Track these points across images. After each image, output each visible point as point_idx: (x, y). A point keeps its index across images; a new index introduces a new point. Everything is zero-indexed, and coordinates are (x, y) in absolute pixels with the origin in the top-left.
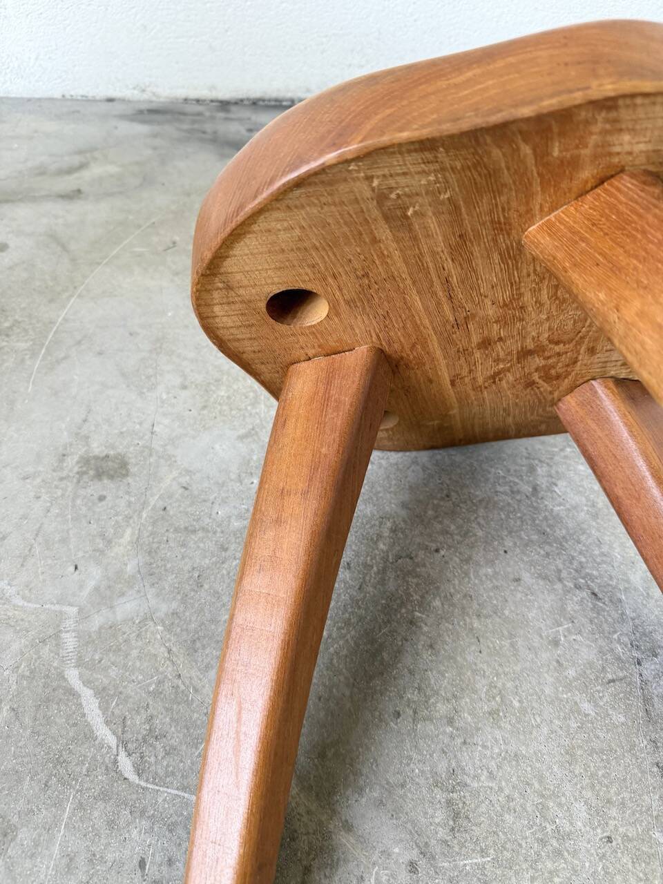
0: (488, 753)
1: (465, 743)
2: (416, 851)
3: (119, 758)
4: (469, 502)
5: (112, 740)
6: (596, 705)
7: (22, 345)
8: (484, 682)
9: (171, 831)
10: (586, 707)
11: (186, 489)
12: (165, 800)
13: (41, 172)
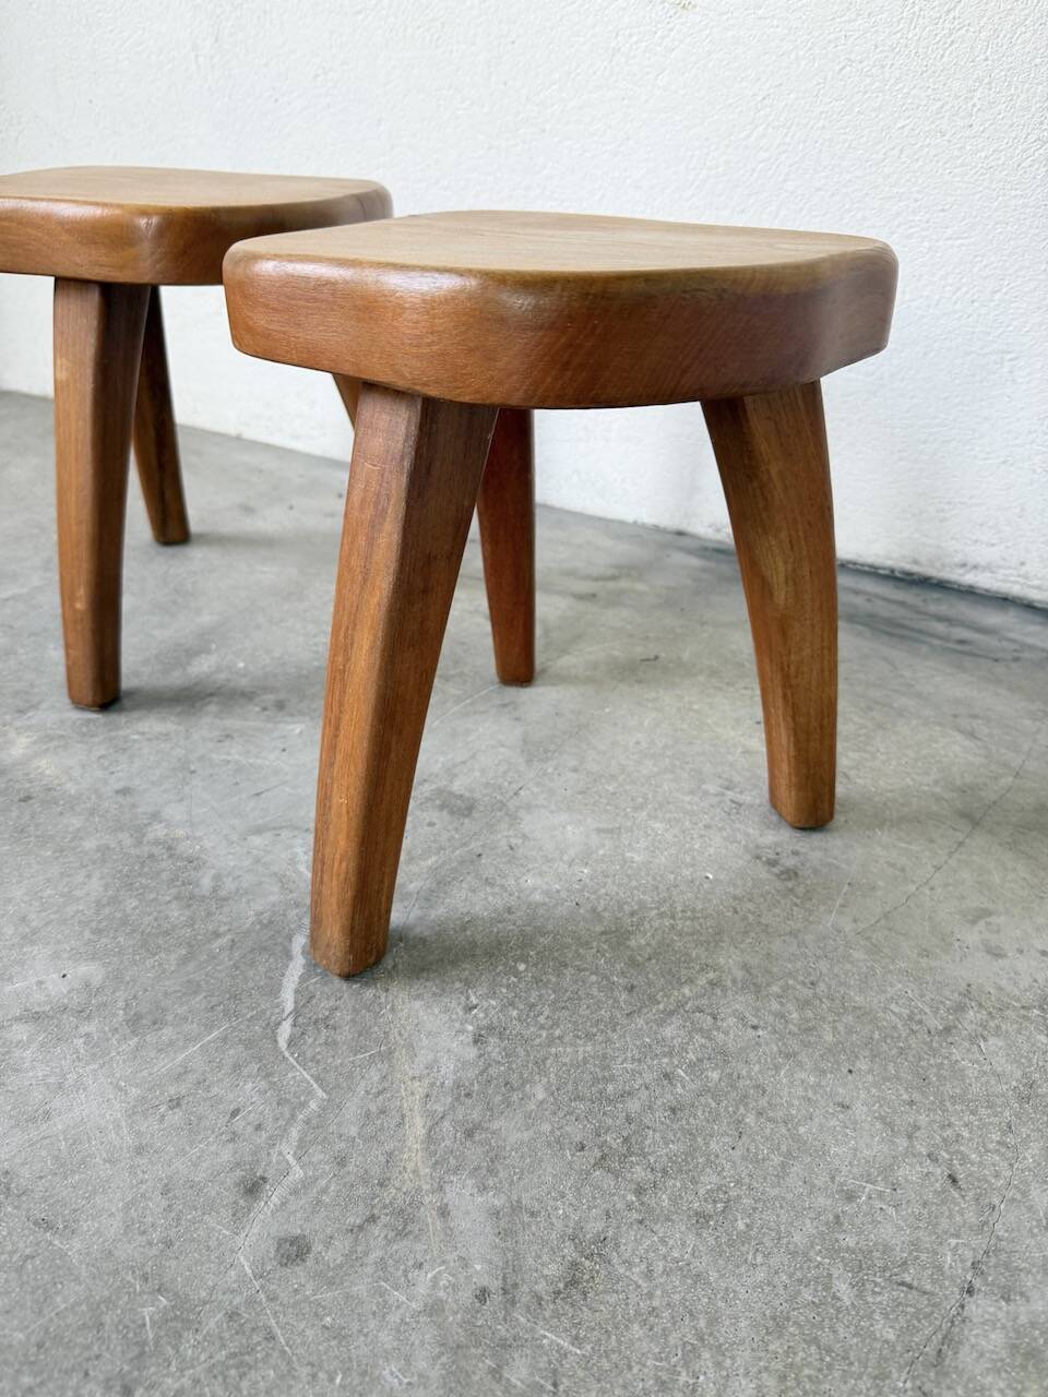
0: (663, 1250)
1: (641, 1222)
2: (499, 1283)
3: (284, 1023)
4: (838, 1001)
5: (289, 1006)
6: (860, 1296)
7: (454, 691)
8: (714, 1179)
9: (278, 1104)
10: (843, 1288)
11: (512, 848)
12: (294, 1077)
13: (572, 574)
